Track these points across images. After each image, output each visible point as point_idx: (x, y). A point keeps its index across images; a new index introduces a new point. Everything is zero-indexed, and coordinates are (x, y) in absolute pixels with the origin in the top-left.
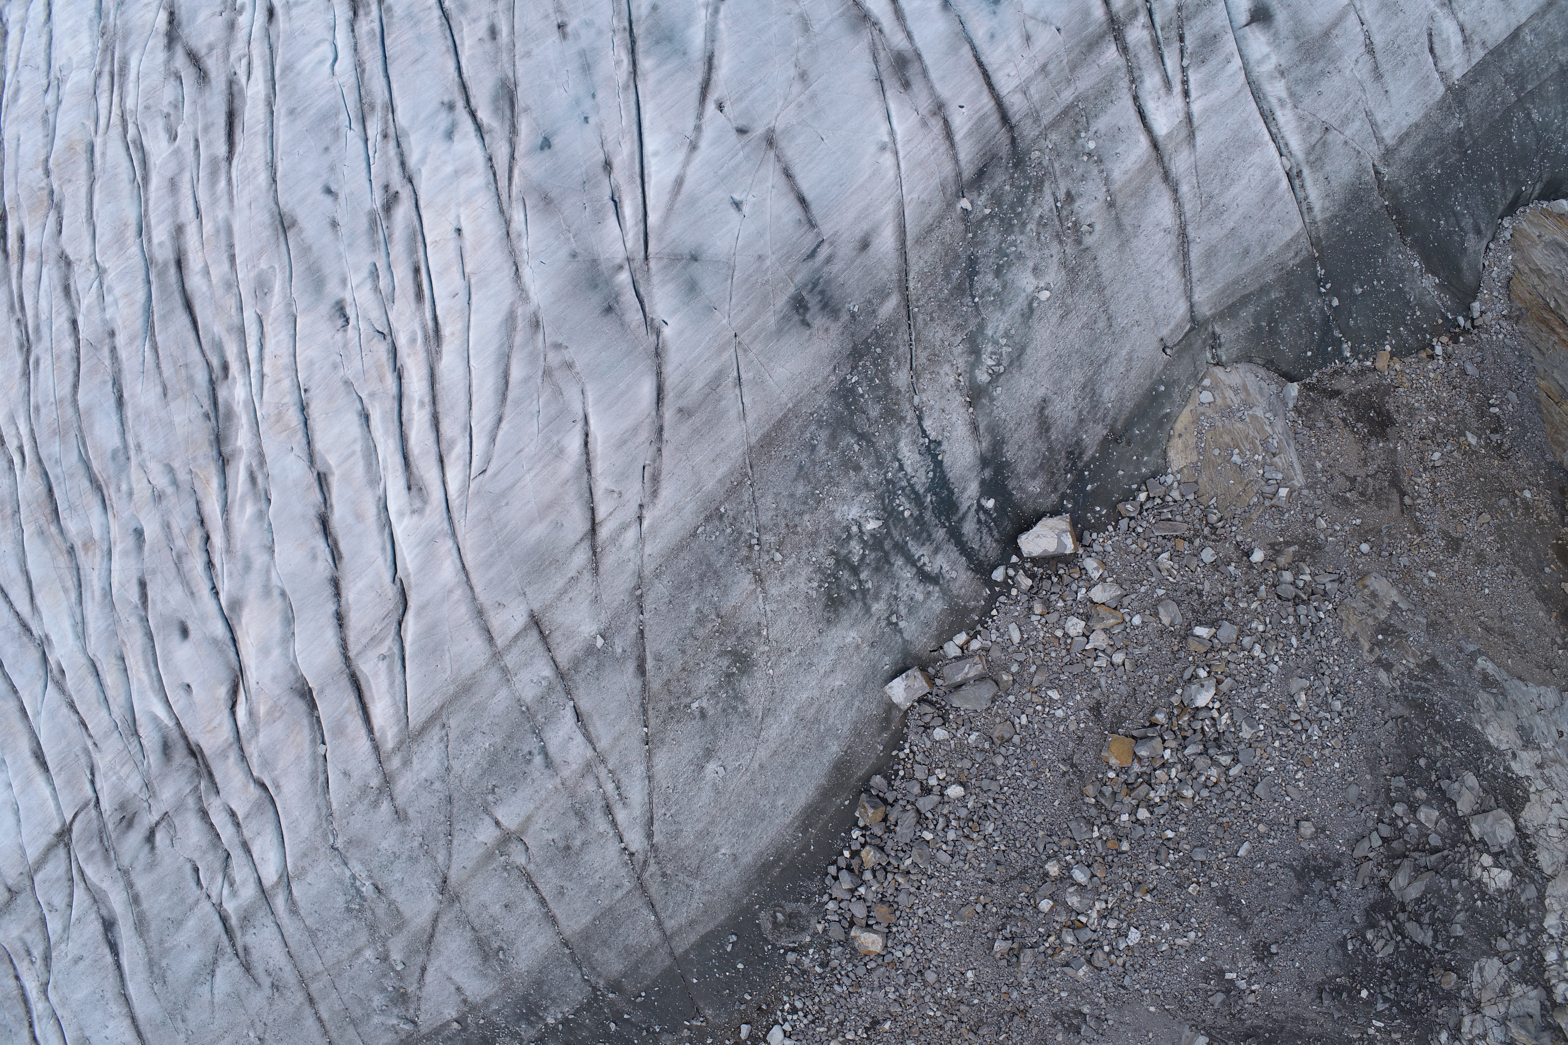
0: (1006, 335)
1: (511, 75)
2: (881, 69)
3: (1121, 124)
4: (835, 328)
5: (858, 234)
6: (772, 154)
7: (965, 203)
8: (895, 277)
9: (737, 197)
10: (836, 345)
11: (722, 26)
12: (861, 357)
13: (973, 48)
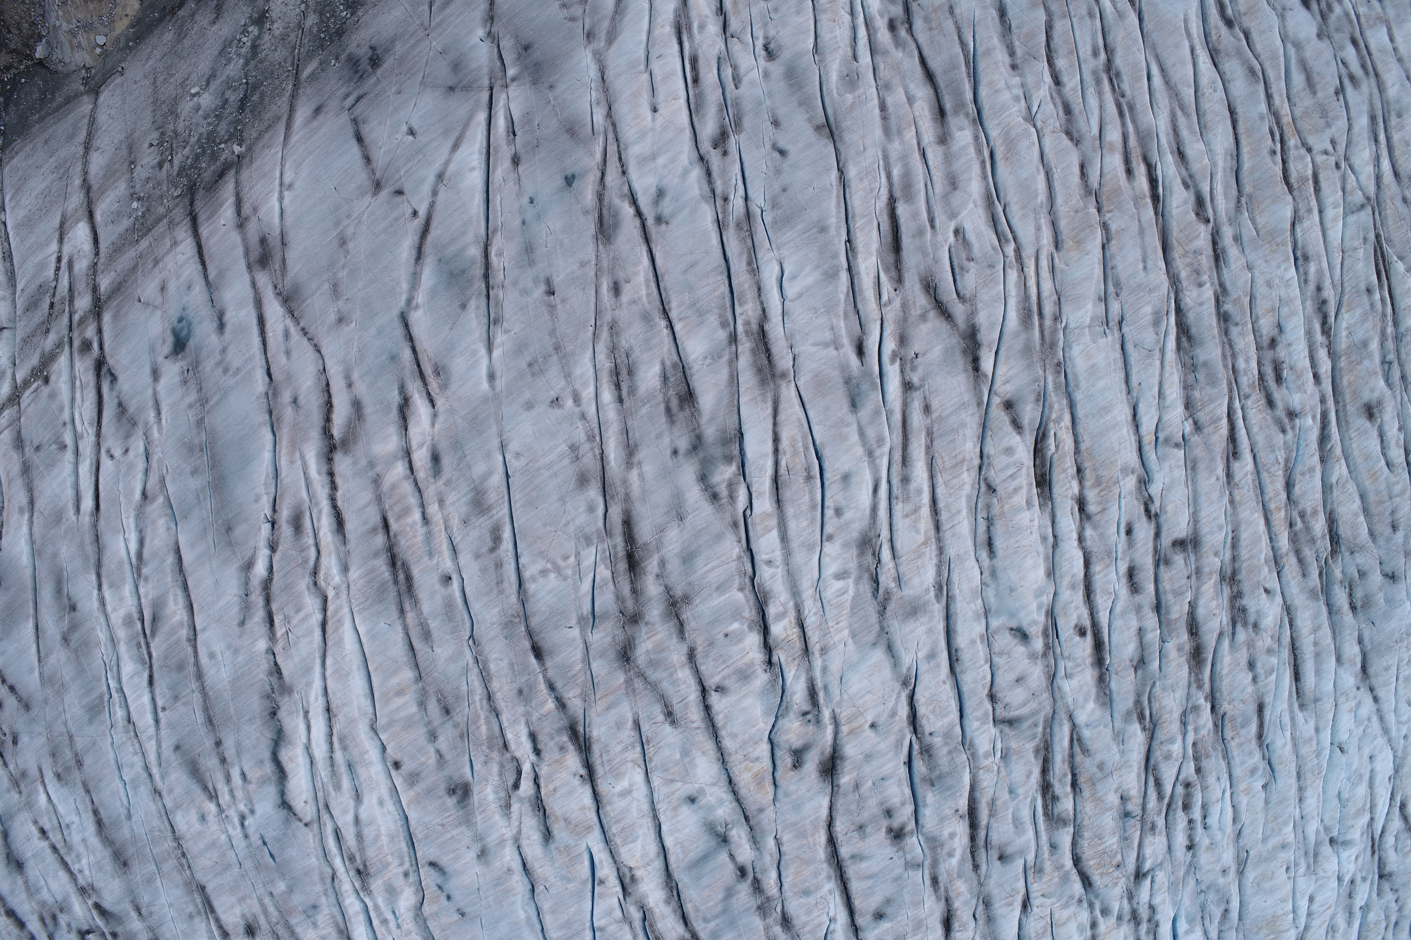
0: (229, 61)
1: (601, 247)
2: (281, 253)
3: (110, 227)
4: (352, 48)
5: (321, 117)
6: (378, 175)
7: (237, 149)
8: (301, 91)
9: (411, 138)
10: (353, 37)
11: (405, 286)
12: (337, 32)
13: (206, 277)
